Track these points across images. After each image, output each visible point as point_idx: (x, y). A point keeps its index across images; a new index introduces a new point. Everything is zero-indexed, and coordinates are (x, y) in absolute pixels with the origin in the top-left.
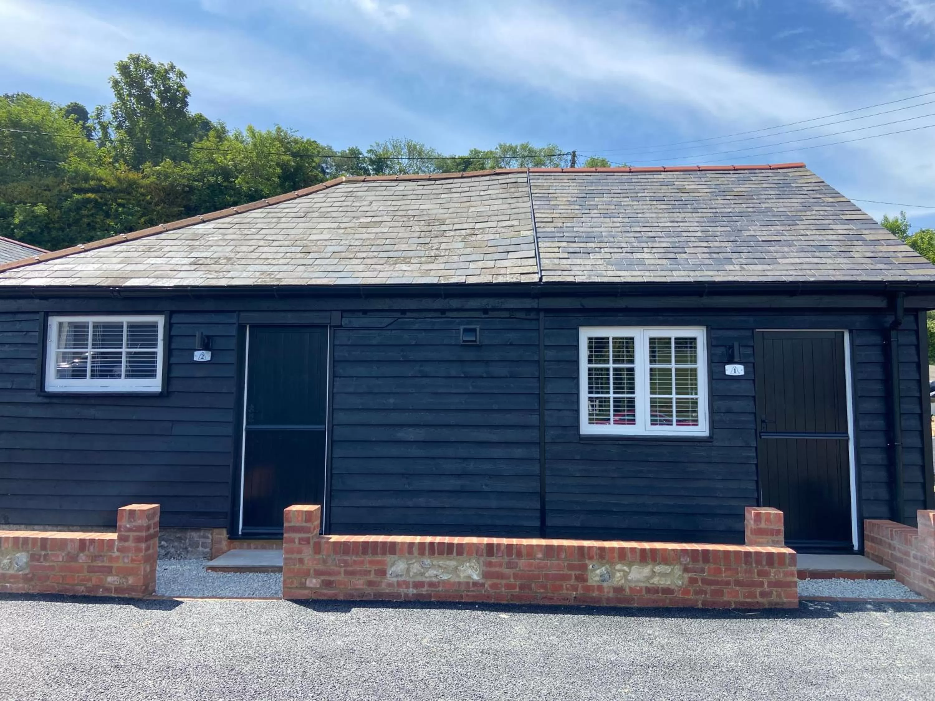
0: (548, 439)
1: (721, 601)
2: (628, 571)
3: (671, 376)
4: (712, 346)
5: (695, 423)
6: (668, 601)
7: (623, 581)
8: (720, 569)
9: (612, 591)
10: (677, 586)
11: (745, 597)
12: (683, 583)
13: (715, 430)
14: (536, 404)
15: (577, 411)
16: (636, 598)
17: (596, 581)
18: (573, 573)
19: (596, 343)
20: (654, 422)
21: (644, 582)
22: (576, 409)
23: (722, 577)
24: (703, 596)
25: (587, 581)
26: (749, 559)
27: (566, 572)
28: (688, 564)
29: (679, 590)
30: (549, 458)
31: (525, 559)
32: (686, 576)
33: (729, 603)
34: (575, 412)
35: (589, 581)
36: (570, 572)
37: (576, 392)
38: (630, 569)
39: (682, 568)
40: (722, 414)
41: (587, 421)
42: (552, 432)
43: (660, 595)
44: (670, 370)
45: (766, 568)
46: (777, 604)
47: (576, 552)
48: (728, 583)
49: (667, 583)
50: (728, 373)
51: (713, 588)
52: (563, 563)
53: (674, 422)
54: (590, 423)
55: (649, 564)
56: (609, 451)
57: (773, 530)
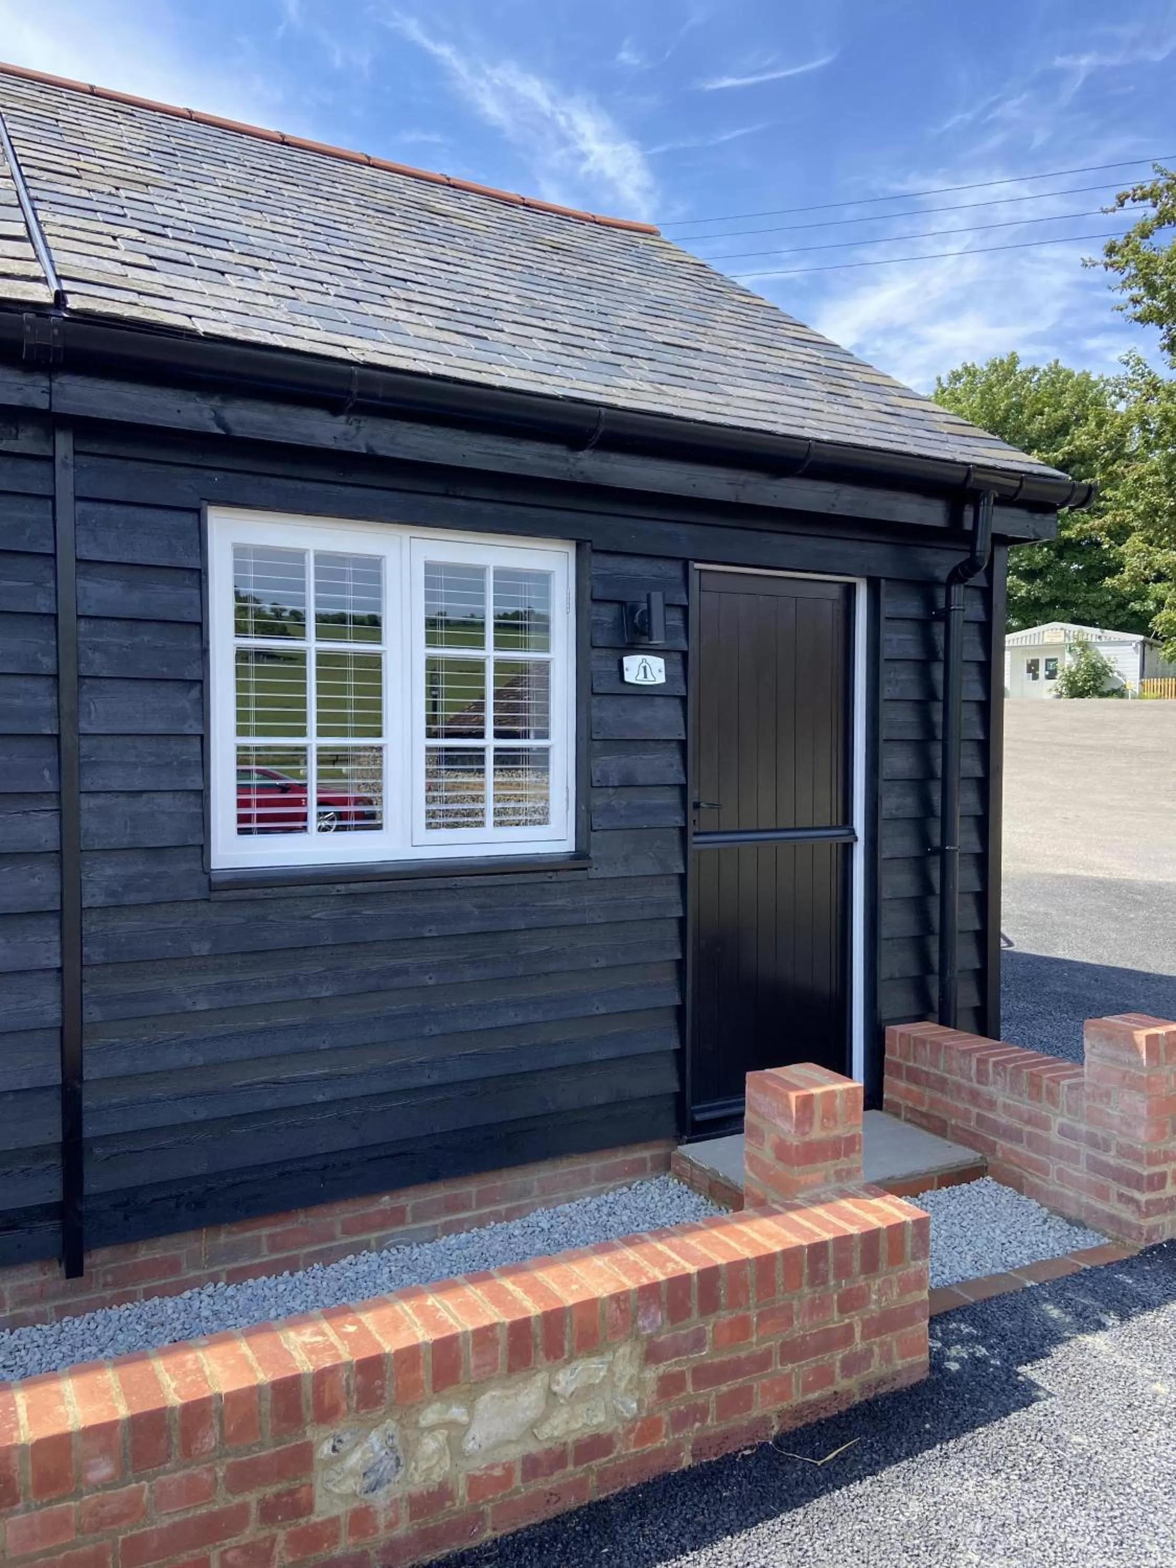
0: (93, 896)
1: (745, 1423)
2: (464, 1419)
3: (483, 684)
4: (594, 601)
5: (541, 818)
6: (593, 1480)
7: (446, 1463)
8: (744, 1322)
9: (404, 1513)
10: (625, 1420)
11: (807, 1388)
12: (640, 1402)
13: (593, 834)
14: (46, 773)
15: (203, 795)
16: (488, 1508)
17: (341, 1496)
18: (252, 1498)
19: (258, 569)
20: (434, 821)
21: (517, 1442)
22: (199, 786)
23: (751, 1343)
24: (697, 1425)
25: (309, 1508)
26: (821, 1265)
27: (223, 1501)
28: (659, 1334)
29: (630, 1431)
30: (98, 959)
31: (27, 1509)
32: (651, 1374)
33: (764, 1421)
34: (192, 798)
35: (318, 1507)
36: (237, 1500)
37: (197, 729)
38: (471, 1412)
39: (640, 1349)
40: (611, 791)
41: (233, 825)
42: (109, 871)
43: (570, 1468)
44: (479, 666)
45: (861, 1281)
46: (881, 1382)
47: (266, 1406)
48: (762, 1362)
49: (595, 1422)
50: (629, 677)
51: (724, 1388)
52: (209, 1470)
53: (490, 818)
54: (241, 831)
55: (539, 1371)
56: (307, 917)
57: (838, 1140)
